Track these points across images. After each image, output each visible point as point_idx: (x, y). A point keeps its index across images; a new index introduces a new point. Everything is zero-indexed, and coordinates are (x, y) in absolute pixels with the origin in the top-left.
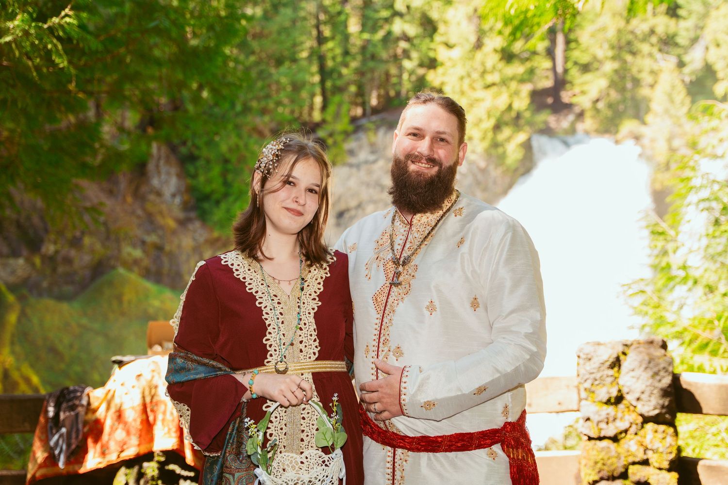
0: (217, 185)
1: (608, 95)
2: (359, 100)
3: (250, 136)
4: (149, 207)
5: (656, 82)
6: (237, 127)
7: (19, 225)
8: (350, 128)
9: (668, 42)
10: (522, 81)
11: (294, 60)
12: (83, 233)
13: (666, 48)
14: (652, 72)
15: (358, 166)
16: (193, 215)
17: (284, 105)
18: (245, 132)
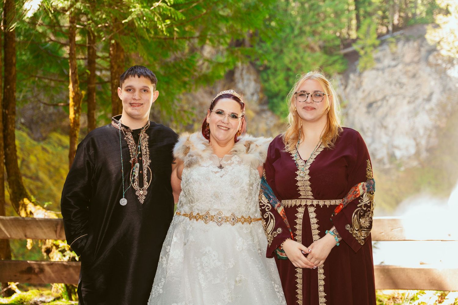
0: (282, 86)
2: (385, 21)
3: (305, 51)
6: (295, 45)
8: (377, 42)
12: (194, 121)
15: (383, 70)
16: (265, 107)
17: (329, 28)
18: (301, 48)
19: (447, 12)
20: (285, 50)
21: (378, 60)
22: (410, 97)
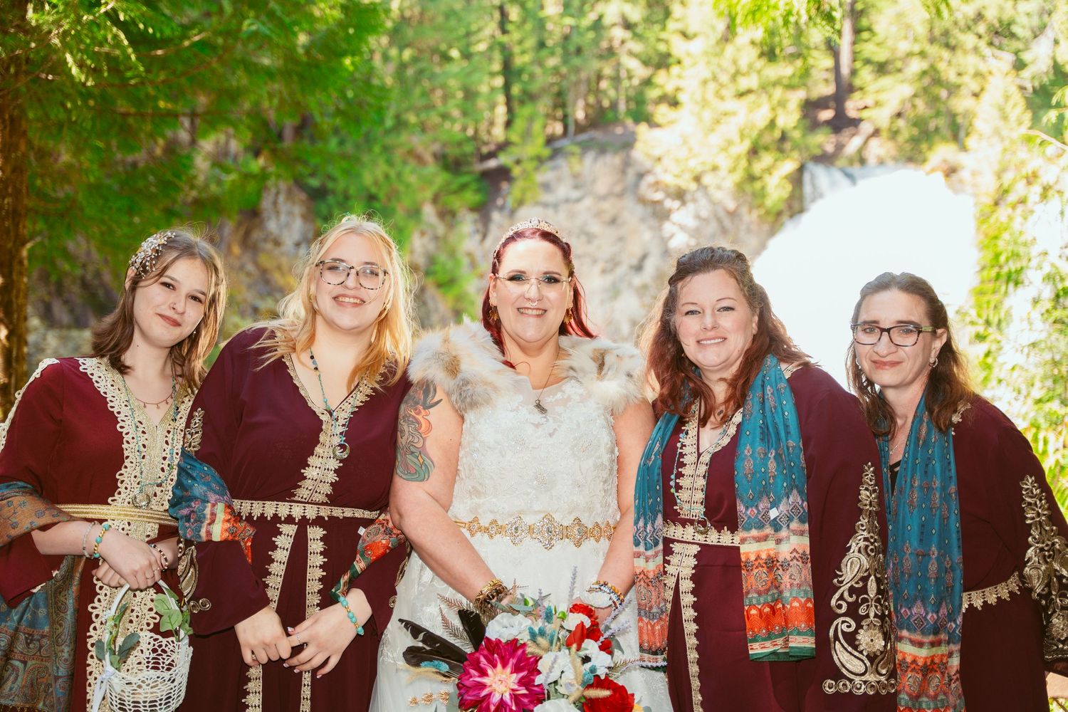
1: (914, 106)
2: (559, 113)
3: (405, 162)
4: (263, 260)
5: (982, 89)
6: (386, 149)
7: (85, 285)
8: (546, 152)
9: (1002, 33)
10: (790, 87)
11: (467, 56)
13: (996, 41)
14: (978, 74)
15: (555, 206)
17: (453, 120)
18: (398, 156)
19: (675, 103)
20: (366, 158)
21: (546, 187)
22: (607, 262)
